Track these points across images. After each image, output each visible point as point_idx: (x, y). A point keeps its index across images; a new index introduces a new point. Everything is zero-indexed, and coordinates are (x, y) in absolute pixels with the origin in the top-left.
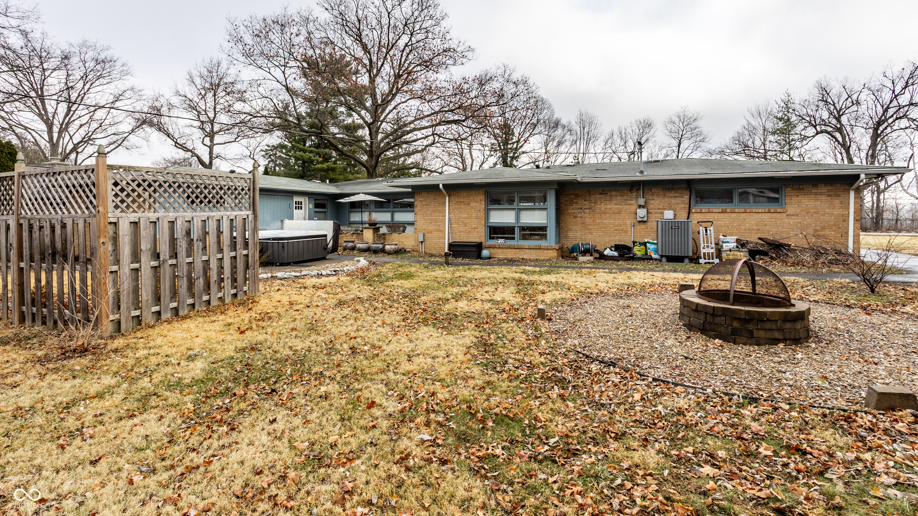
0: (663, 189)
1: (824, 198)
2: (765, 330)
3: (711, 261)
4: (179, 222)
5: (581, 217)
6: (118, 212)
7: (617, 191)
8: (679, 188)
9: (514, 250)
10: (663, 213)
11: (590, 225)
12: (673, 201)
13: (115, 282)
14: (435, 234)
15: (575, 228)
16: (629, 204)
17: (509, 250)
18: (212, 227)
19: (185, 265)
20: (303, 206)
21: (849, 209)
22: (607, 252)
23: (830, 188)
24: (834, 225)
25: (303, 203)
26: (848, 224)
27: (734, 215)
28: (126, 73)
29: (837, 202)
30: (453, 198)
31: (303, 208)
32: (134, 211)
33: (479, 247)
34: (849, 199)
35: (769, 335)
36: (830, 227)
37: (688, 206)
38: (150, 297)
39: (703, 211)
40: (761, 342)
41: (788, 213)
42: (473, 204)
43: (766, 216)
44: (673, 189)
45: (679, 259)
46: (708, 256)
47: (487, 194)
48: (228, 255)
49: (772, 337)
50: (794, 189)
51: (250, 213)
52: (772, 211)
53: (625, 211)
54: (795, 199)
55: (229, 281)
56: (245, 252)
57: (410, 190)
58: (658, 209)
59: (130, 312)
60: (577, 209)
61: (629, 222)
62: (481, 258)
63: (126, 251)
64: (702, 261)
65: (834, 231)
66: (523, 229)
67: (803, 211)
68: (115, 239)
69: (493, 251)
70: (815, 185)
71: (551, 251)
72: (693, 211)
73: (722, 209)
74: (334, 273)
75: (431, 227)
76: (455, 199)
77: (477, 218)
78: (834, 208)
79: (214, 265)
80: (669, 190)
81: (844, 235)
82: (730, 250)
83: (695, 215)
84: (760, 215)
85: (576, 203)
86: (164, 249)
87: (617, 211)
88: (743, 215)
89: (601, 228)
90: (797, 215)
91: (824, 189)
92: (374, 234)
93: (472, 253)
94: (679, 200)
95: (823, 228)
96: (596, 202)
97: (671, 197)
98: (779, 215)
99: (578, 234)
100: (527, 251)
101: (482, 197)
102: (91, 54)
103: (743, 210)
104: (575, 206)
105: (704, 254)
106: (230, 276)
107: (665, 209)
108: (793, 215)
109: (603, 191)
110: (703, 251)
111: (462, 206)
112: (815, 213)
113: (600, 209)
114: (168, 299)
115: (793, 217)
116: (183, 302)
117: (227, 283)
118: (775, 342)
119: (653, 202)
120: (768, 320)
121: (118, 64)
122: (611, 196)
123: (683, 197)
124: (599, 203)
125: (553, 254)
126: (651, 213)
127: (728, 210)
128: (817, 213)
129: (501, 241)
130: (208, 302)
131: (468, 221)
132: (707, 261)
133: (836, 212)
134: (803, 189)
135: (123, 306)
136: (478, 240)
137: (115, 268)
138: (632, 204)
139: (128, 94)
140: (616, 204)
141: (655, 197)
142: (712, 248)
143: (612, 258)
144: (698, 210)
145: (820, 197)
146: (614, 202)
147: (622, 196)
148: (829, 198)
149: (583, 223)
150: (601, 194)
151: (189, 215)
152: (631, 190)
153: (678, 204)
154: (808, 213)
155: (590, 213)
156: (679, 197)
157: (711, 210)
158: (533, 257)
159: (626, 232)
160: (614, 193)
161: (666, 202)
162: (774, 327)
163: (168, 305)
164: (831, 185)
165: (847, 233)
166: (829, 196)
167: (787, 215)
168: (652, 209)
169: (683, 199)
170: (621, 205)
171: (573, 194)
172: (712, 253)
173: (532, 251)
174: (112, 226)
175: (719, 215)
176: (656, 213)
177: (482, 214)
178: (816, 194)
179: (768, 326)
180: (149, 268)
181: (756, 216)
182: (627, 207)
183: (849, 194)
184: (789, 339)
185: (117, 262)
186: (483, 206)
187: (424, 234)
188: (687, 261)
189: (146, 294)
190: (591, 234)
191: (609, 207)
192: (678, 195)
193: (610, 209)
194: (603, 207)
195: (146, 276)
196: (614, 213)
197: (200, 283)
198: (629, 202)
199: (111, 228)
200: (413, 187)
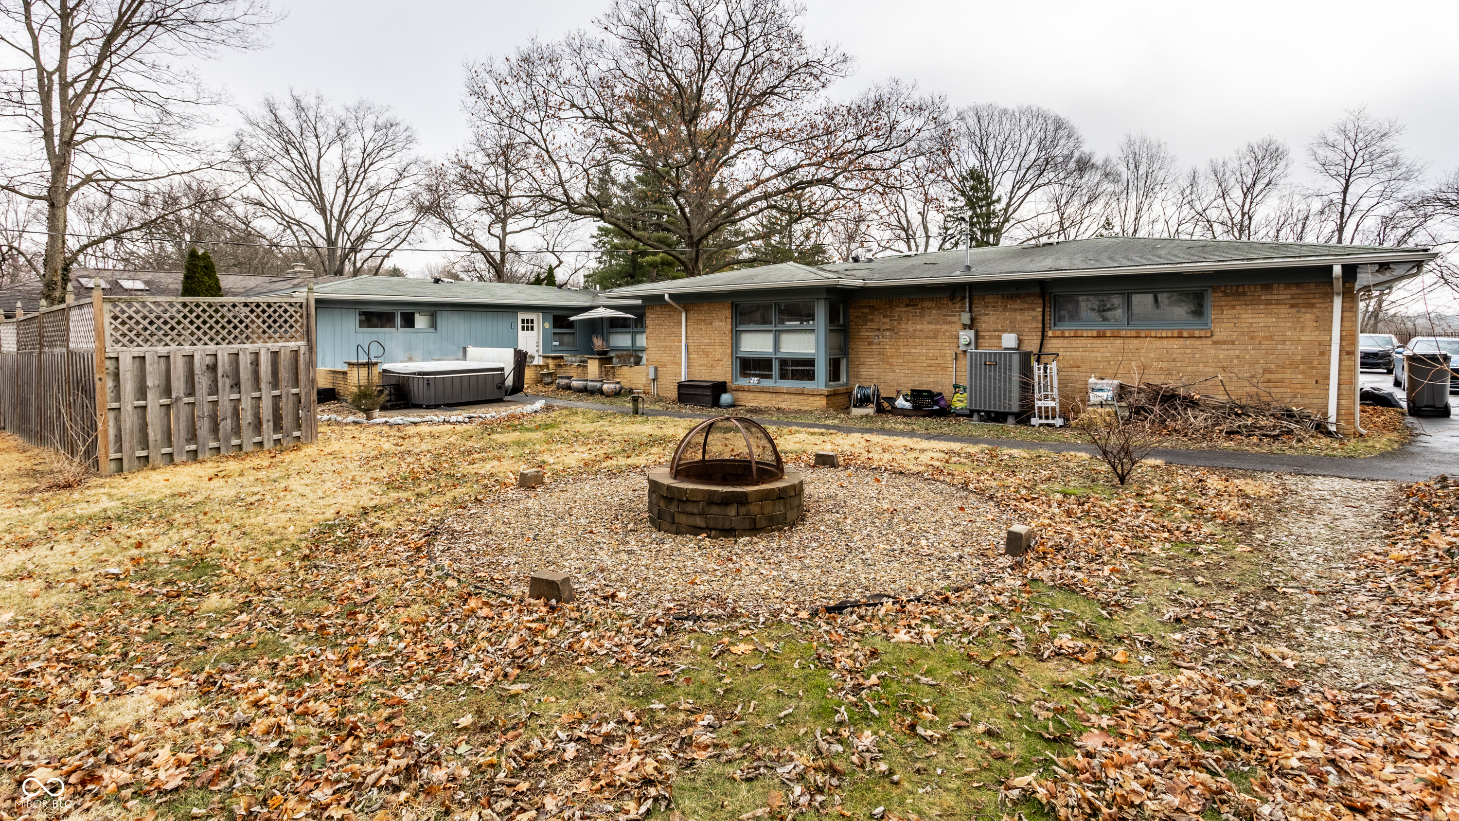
0: (1003, 296)
1: (1284, 310)
2: (687, 513)
3: (1050, 421)
4: (197, 357)
5: (879, 344)
6: (118, 347)
7: (931, 300)
8: (1028, 295)
9: (769, 395)
10: (1000, 338)
11: (892, 356)
12: (1019, 317)
13: (117, 420)
14: (670, 368)
15: (869, 361)
16: (950, 323)
17: (763, 395)
18: (245, 361)
19: (205, 404)
20: (535, 325)
21: (1331, 331)
22: (901, 402)
23: (1294, 291)
24: (1303, 362)
25: (535, 322)
26: (1329, 360)
27: (1119, 342)
28: (409, 140)
29: (1308, 317)
30: (691, 314)
31: (535, 328)
32: (139, 345)
33: (720, 388)
34: (1332, 312)
35: (691, 521)
36: (1294, 366)
37: (1040, 326)
38: (159, 437)
39: (1067, 334)
40: (682, 530)
41: (1215, 338)
42: (717, 324)
43: (1175, 345)
44: (1018, 296)
45: (1000, 417)
46: (1047, 413)
47: (735, 308)
48: (267, 395)
49: (693, 524)
50: (1226, 295)
51: (302, 344)
52: (1185, 335)
53: (944, 334)
54: (1228, 313)
55: (271, 424)
56: (295, 391)
57: (639, 302)
58: (995, 331)
59: (133, 452)
60: (873, 330)
61: (950, 353)
62: (719, 406)
63: (128, 387)
64: (1034, 421)
65: (1303, 373)
66: (783, 362)
67: (1243, 334)
68: (116, 376)
69: (740, 395)
70: (1267, 287)
71: (818, 398)
72: (1050, 334)
73: (1098, 332)
74: (467, 420)
75: (666, 359)
76: (693, 315)
77: (722, 344)
78: (1302, 330)
79: (246, 404)
80: (1012, 297)
81: (1320, 381)
82: (1101, 405)
83: (1054, 341)
84: (1165, 342)
85: (872, 320)
86: (178, 386)
87: (931, 334)
88: (1135, 341)
89: (908, 362)
90: (1233, 342)
91: (1283, 294)
92: (600, 366)
93: (707, 398)
94: (1027, 316)
95: (1282, 367)
96: (900, 320)
97: (1016, 310)
98: (1199, 342)
99: (875, 371)
100: (787, 397)
101: (728, 313)
102: (370, 119)
103: (1134, 333)
104: (870, 326)
105: (1040, 408)
106: (271, 418)
107: (1005, 331)
108: (1225, 342)
109: (911, 300)
110: (1038, 404)
111: (703, 327)
112: (1266, 338)
113: (907, 330)
114: (183, 441)
115: (1226, 347)
116: (204, 446)
117: (267, 427)
118: (695, 531)
119: (986, 318)
120: (688, 500)
121: (402, 128)
122: (923, 308)
123: (1034, 310)
124: (904, 319)
125: (821, 402)
126: (983, 338)
127: (1109, 334)
128: (1271, 338)
129: (754, 380)
130: (240, 447)
131: (709, 349)
132: (1044, 421)
133: (1306, 337)
134: (1244, 294)
135: (126, 446)
136: (720, 379)
137: (115, 405)
138: (954, 323)
139: (413, 169)
140: (929, 323)
141: (990, 311)
142: (1054, 400)
143: (903, 413)
144: (1058, 333)
145: (1275, 309)
146: (927, 318)
147: (940, 308)
148: (1294, 310)
149: (881, 354)
150: (907, 305)
151: (212, 347)
152: (952, 299)
153: (1026, 321)
154: (1252, 338)
155: (891, 337)
156: (1028, 309)
157: (1079, 333)
158: (795, 406)
159: (944, 369)
160: (927, 304)
161: (1005, 319)
162: (696, 511)
163: (183, 447)
164: (1298, 285)
165: (1327, 377)
166: (1292, 306)
167: (1214, 343)
168: (985, 331)
169: (1034, 314)
170: (937, 323)
171: (865, 307)
172: (1053, 409)
173: (792, 397)
174: (113, 361)
175: (1094, 341)
176: (991, 338)
177: (727, 339)
178: (1268, 303)
179: (689, 508)
180: (158, 406)
181: (1158, 343)
182: (946, 327)
183: (1332, 302)
184: (715, 529)
185: (118, 398)
186: (729, 327)
187: (656, 369)
188: (1011, 420)
189: (154, 434)
190: (893, 371)
191: (919, 327)
192: (1026, 306)
193: (922, 330)
194: (910, 327)
195: (154, 415)
196: (926, 338)
197: (226, 425)
198: (950, 318)
199: (109, 364)
200: (644, 298)
